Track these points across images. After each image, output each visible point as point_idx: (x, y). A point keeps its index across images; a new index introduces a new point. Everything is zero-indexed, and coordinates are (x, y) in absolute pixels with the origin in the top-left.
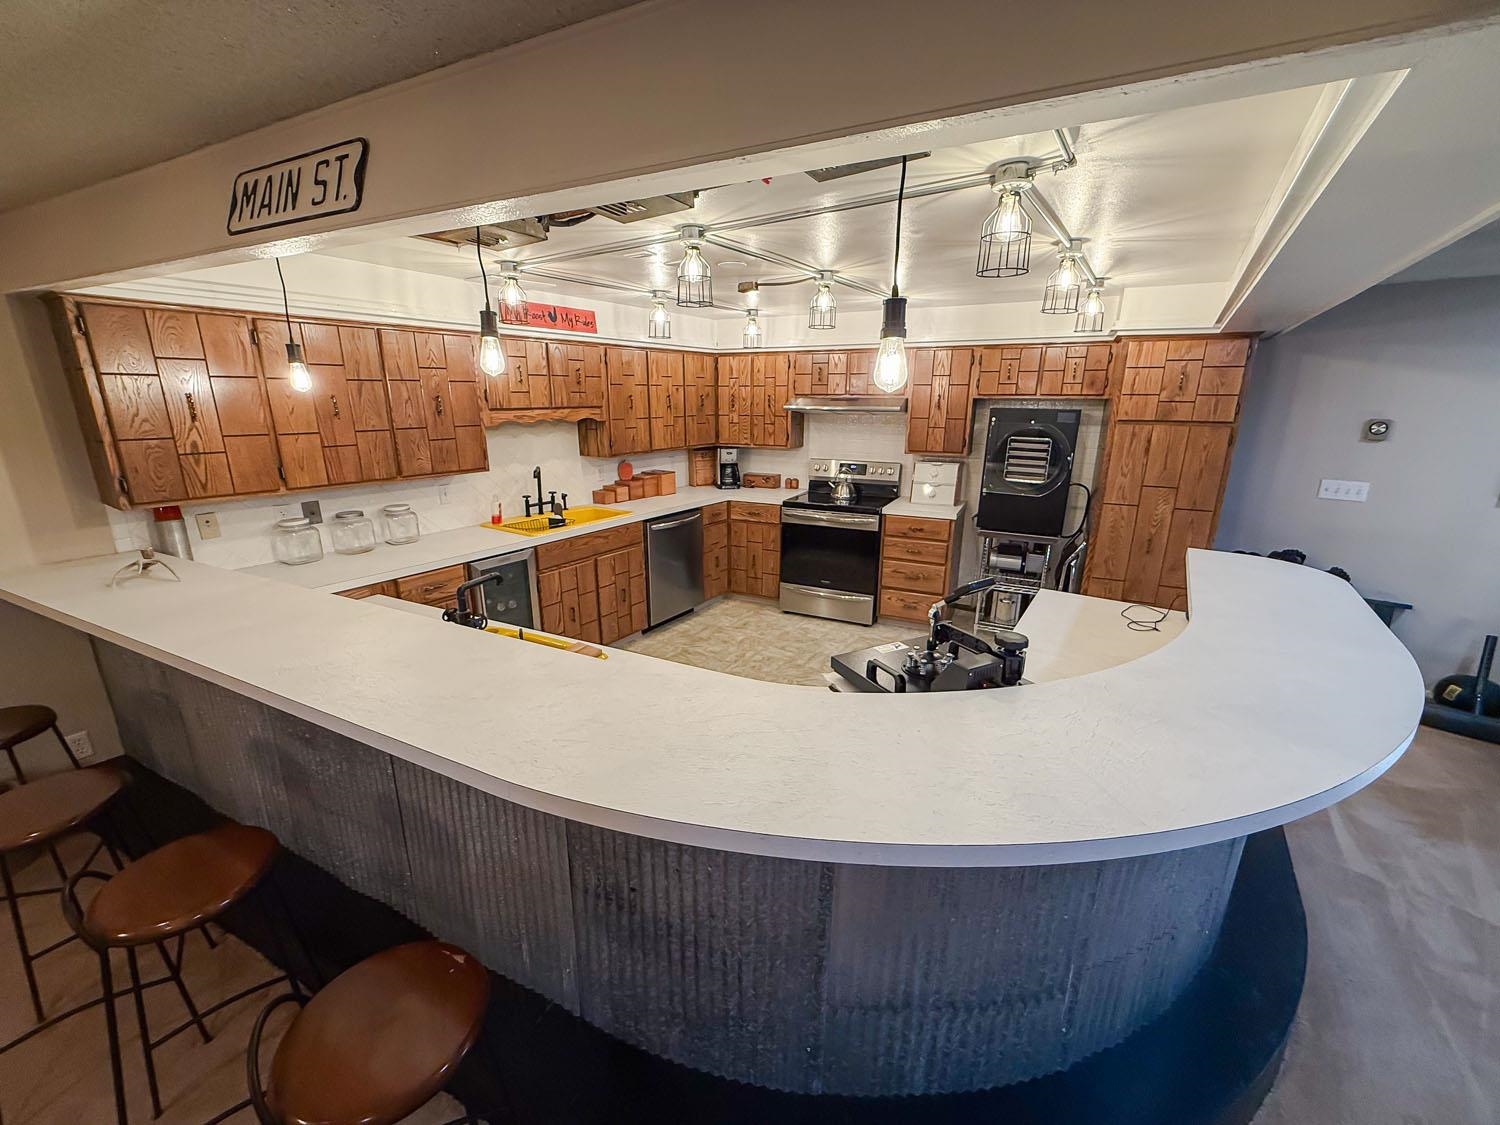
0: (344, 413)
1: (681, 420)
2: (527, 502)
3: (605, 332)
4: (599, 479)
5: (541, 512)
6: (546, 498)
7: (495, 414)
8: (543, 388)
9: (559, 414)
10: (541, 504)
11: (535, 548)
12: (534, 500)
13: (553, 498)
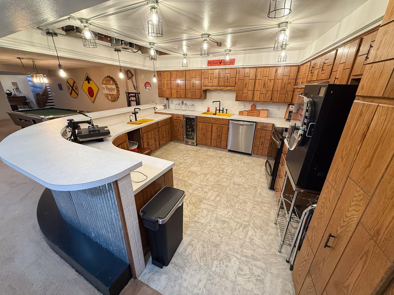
0: (179, 86)
1: (270, 92)
2: (216, 109)
3: (238, 64)
4: (243, 108)
5: (219, 112)
6: (221, 109)
7: (205, 87)
8: (217, 81)
9: (221, 88)
10: (220, 110)
11: (196, 116)
12: (218, 109)
13: (223, 109)
